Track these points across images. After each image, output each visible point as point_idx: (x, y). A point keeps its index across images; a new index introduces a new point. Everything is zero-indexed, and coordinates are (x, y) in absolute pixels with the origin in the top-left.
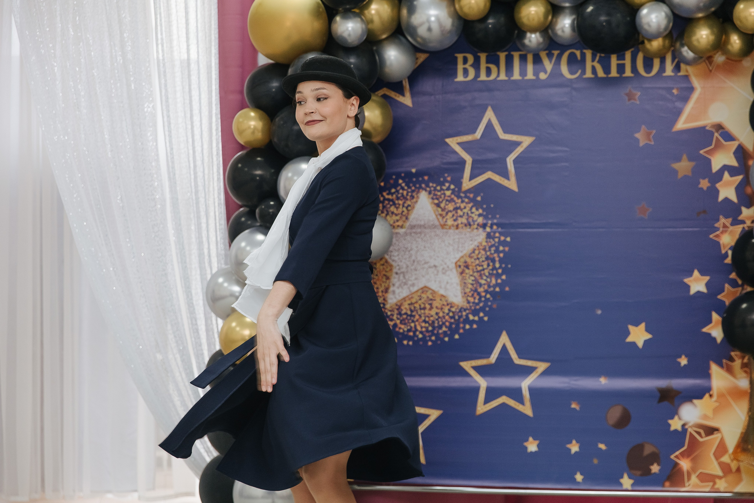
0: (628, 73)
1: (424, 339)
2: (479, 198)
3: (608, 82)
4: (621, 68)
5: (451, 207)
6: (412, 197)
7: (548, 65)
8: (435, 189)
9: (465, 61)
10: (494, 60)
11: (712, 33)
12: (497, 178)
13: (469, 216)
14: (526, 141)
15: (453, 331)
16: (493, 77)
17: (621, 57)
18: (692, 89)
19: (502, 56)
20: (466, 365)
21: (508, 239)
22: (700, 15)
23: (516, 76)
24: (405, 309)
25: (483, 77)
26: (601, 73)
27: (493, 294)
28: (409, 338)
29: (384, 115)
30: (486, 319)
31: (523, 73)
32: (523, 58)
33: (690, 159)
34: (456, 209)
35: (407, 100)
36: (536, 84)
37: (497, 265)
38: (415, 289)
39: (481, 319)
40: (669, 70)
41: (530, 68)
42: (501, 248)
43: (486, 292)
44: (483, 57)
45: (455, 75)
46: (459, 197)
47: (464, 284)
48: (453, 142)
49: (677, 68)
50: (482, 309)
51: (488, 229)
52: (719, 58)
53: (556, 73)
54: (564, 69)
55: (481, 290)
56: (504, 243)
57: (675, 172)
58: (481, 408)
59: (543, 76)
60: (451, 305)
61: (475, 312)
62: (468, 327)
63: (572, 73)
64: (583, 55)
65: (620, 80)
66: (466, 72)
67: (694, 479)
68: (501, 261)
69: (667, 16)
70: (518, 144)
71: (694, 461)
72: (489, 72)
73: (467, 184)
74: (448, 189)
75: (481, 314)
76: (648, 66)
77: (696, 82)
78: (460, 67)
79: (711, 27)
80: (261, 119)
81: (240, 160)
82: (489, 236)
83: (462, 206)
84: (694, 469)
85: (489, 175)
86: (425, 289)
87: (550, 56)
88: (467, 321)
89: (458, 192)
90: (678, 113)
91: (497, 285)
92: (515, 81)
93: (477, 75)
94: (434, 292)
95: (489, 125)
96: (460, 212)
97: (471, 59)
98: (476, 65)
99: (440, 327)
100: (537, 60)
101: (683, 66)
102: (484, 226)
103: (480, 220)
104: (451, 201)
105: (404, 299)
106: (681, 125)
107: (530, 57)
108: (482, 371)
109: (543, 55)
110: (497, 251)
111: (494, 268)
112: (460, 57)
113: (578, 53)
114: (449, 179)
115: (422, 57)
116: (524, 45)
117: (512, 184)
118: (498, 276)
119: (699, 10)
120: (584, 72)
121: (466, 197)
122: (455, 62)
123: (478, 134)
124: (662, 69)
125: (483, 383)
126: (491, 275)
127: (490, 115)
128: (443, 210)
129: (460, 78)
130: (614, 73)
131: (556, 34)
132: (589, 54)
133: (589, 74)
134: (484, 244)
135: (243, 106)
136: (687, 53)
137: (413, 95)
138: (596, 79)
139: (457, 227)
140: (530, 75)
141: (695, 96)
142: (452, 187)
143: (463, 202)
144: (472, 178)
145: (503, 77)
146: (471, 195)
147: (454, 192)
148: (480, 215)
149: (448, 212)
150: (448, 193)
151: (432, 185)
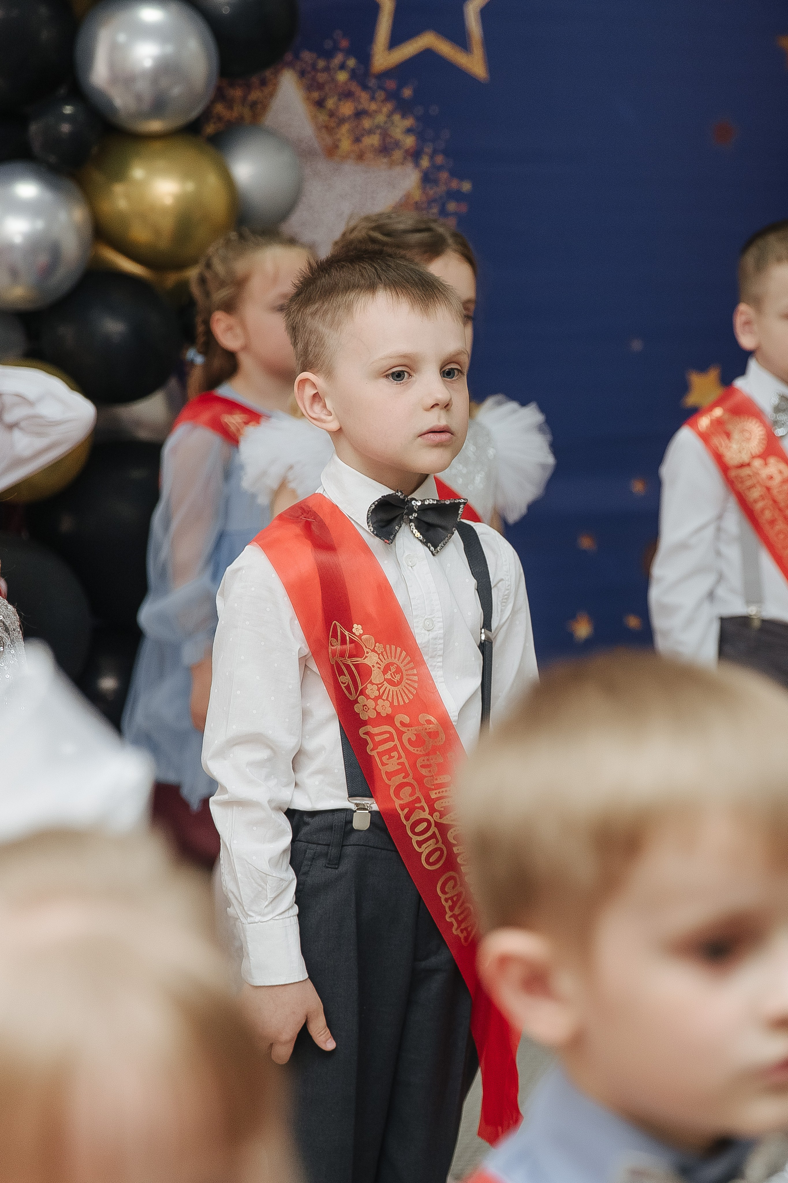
2: (407, 93)
5: (347, 109)
6: (264, 82)
8: (314, 66)
12: (445, 48)
13: (385, 133)
21: (466, 187)
34: (359, 114)
42: (452, 206)
46: (365, 87)
51: (425, 163)
56: (456, 195)
73: (383, 57)
74: (342, 67)
82: (427, 179)
83: (373, 106)
85: (427, 40)
89: (363, 74)
96: (367, 123)
102: (415, 155)
103: (409, 141)
104: (347, 95)
110: (443, 212)
114: (344, 43)
117: (475, 63)
121: (381, 88)
128: (332, 114)
134: (417, 195)
139: (361, 155)
142: (351, 63)
143: (373, 98)
144: (393, 44)
146: (391, 84)
147: (354, 75)
148: (409, 131)
149: (342, 121)
150: (342, 77)
151: (307, 56)
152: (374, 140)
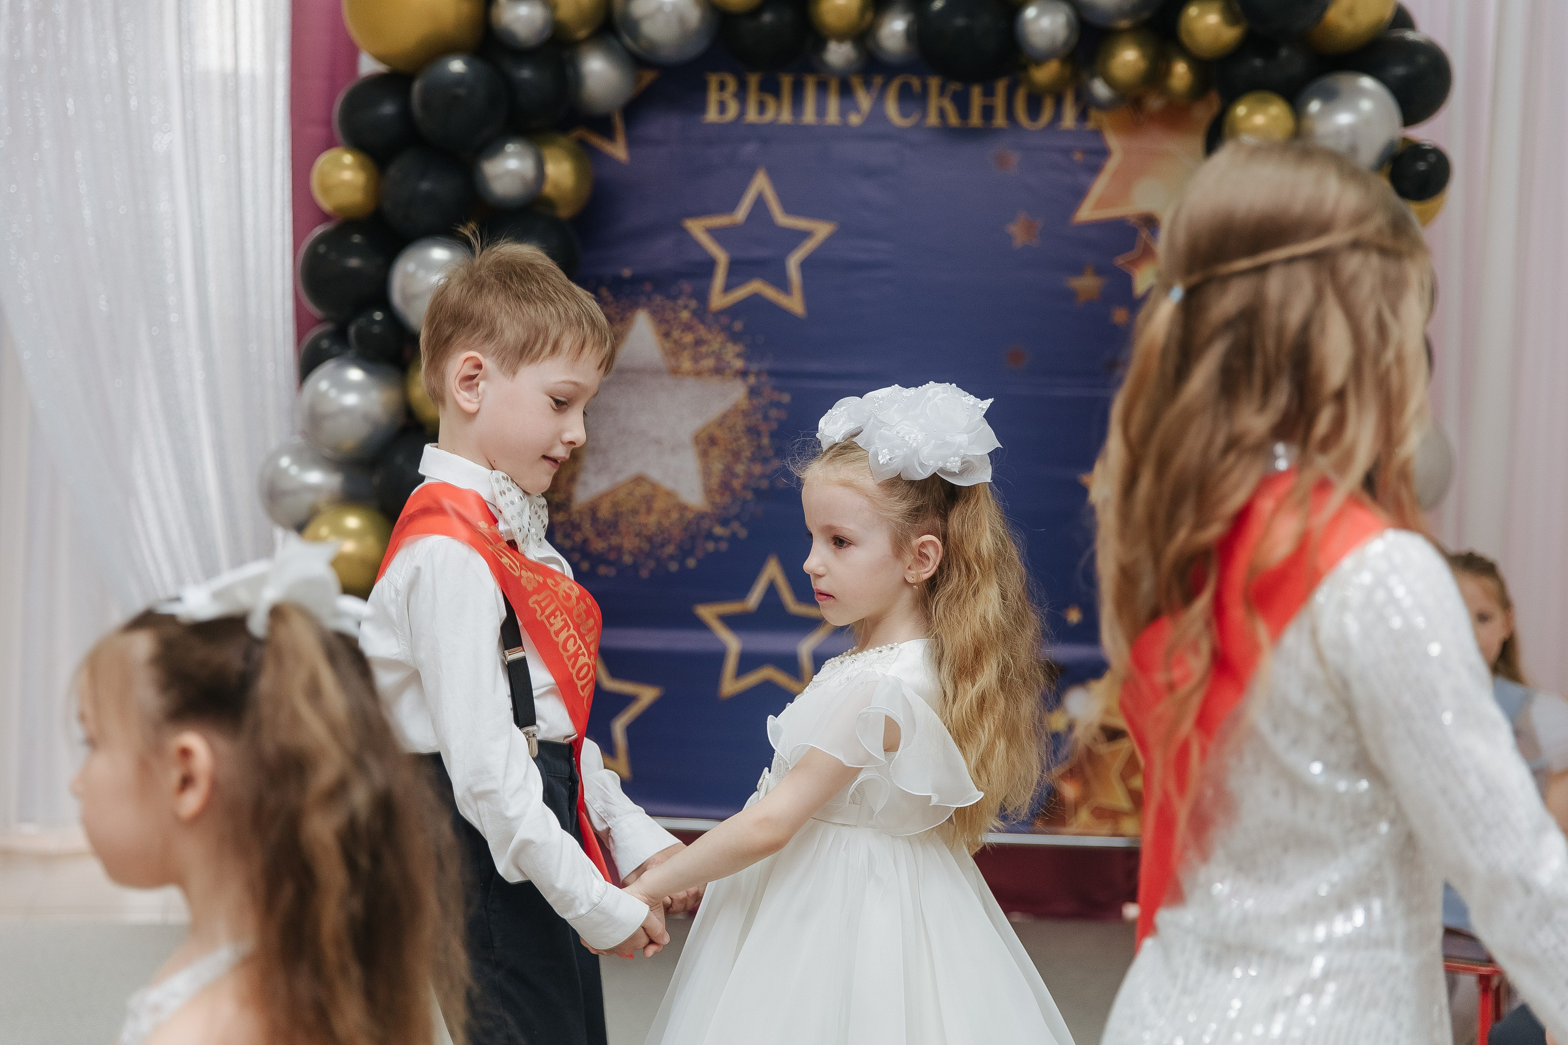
0: (1000, 120)
1: (635, 567)
2: (738, 326)
3: (965, 133)
4: (988, 112)
5: (688, 338)
6: (622, 320)
7: (864, 100)
8: (663, 307)
9: (722, 87)
10: (771, 88)
11: (1144, 56)
12: (770, 293)
13: (719, 357)
14: (822, 230)
15: (685, 552)
16: (769, 115)
17: (989, 93)
18: (1104, 153)
19: (786, 81)
20: (707, 612)
21: (786, 398)
22: (1124, 24)
23: (809, 116)
24: (605, 511)
25: (752, 116)
26: (953, 119)
27: (757, 492)
28: (609, 563)
29: (580, 171)
30: (743, 533)
31: (821, 111)
32: (822, 87)
33: (1099, 271)
34: (699, 343)
35: (618, 150)
36: (842, 132)
37: (765, 441)
38: (621, 478)
39: (734, 535)
40: (1069, 119)
41: (833, 104)
42: (774, 413)
43: (745, 487)
44: (753, 80)
45: (702, 108)
46: (702, 321)
47: (706, 473)
48: (697, 228)
49: (1083, 115)
50: (737, 517)
51: (752, 380)
52: (1155, 103)
53: (877, 114)
54: (892, 109)
55: (736, 484)
56: (778, 405)
57: (1071, 295)
58: (730, 685)
59: (855, 119)
60: (683, 508)
61: (724, 522)
62: (710, 546)
63: (904, 114)
64: (925, 88)
65: (987, 131)
66: (722, 107)
67: (1084, 815)
68: (773, 435)
69: (1069, 23)
70: (805, 235)
71: (1086, 783)
72: (762, 108)
73: (719, 299)
74: (686, 307)
75: (735, 526)
76: (1034, 108)
77: (1114, 142)
78: (713, 97)
79: (1141, 45)
80: (363, 167)
81: (322, 239)
82: (753, 392)
83: (710, 337)
84: (1085, 797)
85: (756, 286)
86: (639, 480)
87: (867, 84)
88: (710, 536)
89: (702, 313)
90: (1080, 194)
91: (763, 476)
92: (807, 128)
93: (742, 113)
94: (654, 486)
95: (760, 202)
96: (704, 349)
97: (732, 85)
98: (741, 95)
99: (663, 545)
100: (846, 91)
101: (1094, 113)
102: (743, 374)
103: (739, 364)
104: (689, 328)
105: (602, 497)
106: (1086, 212)
107: (834, 85)
108: (733, 622)
109: (856, 82)
110: (766, 418)
111: (759, 447)
112: (713, 81)
113: (916, 83)
114: (687, 289)
115: (649, 76)
116: (824, 64)
117: (795, 303)
118: (765, 460)
119: (1122, 14)
120: (925, 115)
121: (716, 322)
122: (703, 88)
123: (741, 214)
124: (1058, 116)
125: (733, 643)
126: (753, 459)
127: (761, 184)
128: (676, 342)
129: (712, 115)
130: (976, 119)
131: (878, 46)
132: (934, 83)
133: (933, 119)
134: (745, 405)
135: (330, 144)
136: (1100, 89)
137: (631, 143)
138: (945, 130)
139: (698, 374)
140: (833, 116)
141: (1112, 164)
142: (693, 304)
143: (710, 331)
144: (728, 288)
145: (786, 117)
146: (725, 320)
147: (695, 313)
148: (739, 355)
149: (684, 347)
150: (685, 315)
151: (658, 299)
152: (709, 363)
